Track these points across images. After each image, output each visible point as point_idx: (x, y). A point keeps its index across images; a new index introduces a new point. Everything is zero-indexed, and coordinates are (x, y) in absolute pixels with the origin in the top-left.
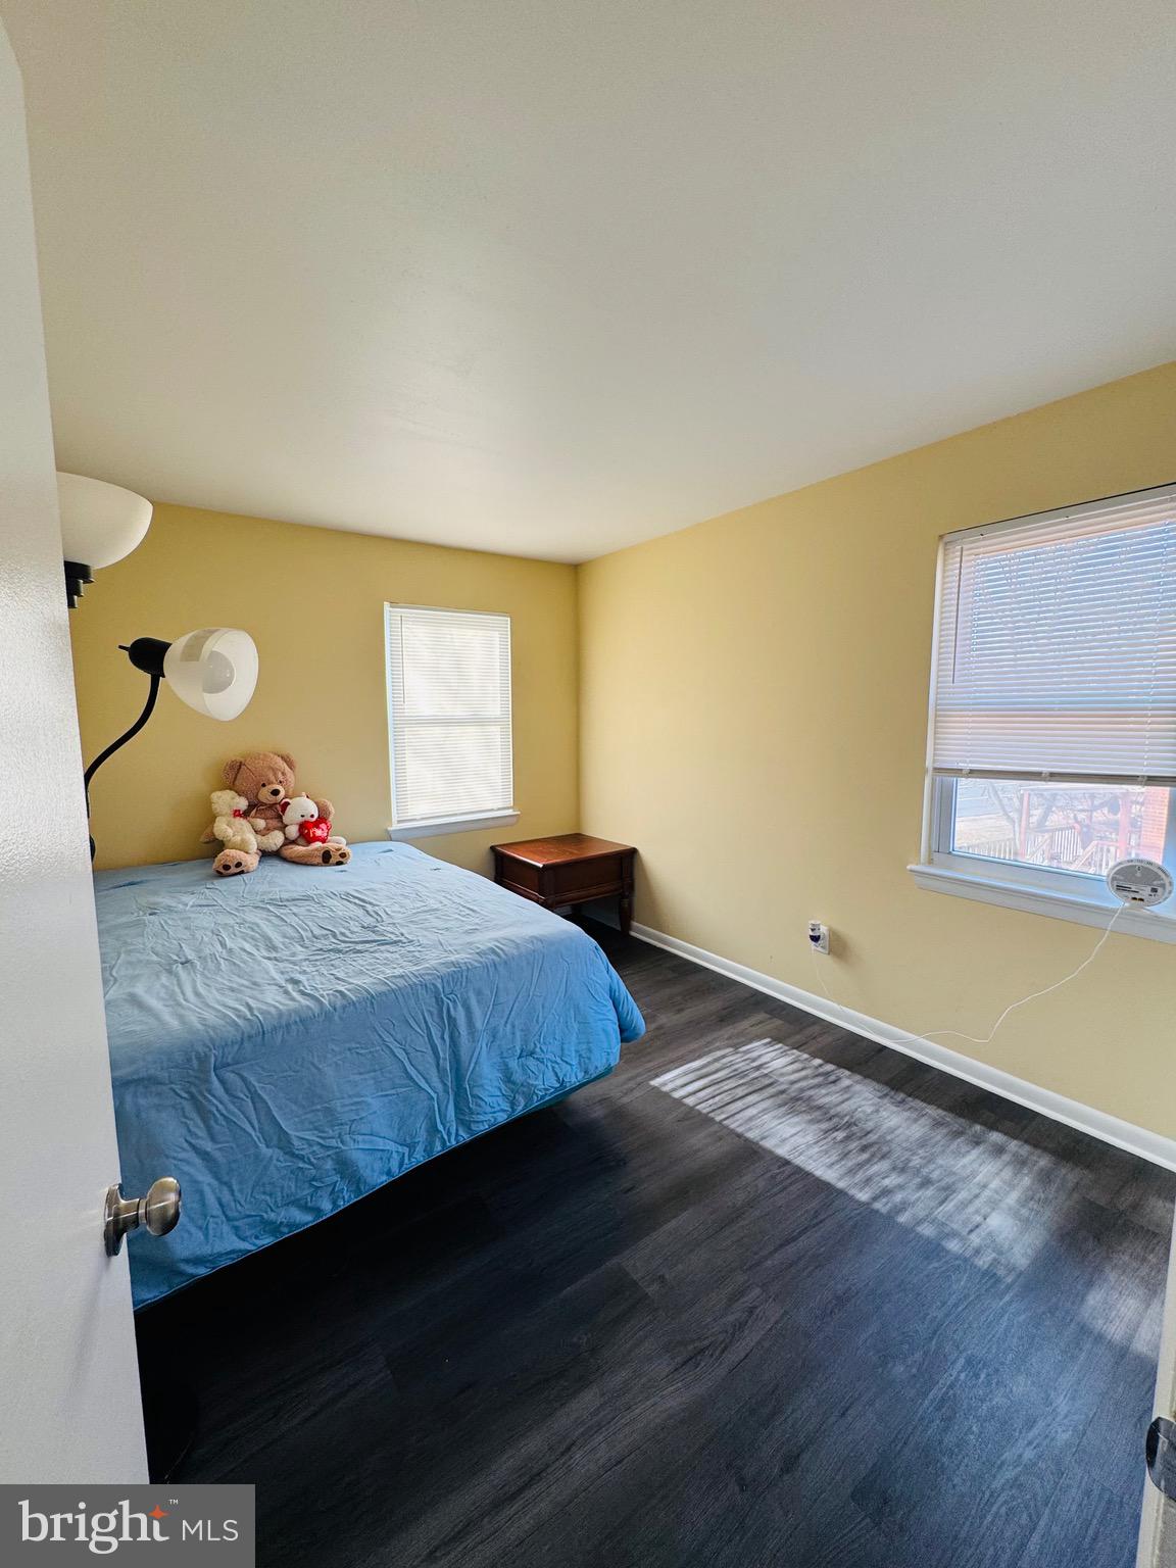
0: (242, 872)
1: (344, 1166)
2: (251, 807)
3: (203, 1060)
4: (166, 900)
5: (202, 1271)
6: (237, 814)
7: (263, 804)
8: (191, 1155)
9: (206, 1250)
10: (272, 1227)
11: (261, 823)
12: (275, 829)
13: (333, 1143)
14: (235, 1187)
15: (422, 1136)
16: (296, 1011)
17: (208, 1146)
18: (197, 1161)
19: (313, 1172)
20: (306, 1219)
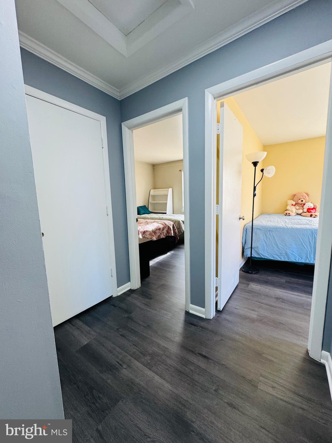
0: (290, 216)
1: (286, 254)
2: (296, 204)
3: (267, 229)
4: (273, 217)
5: (263, 257)
6: (292, 205)
7: (299, 204)
8: (264, 241)
9: (263, 254)
10: (274, 257)
11: (298, 207)
12: (302, 209)
13: (285, 249)
14: (269, 248)
15: (304, 257)
16: (283, 227)
17: (266, 241)
18: (264, 242)
19: (281, 252)
20: (279, 259)
